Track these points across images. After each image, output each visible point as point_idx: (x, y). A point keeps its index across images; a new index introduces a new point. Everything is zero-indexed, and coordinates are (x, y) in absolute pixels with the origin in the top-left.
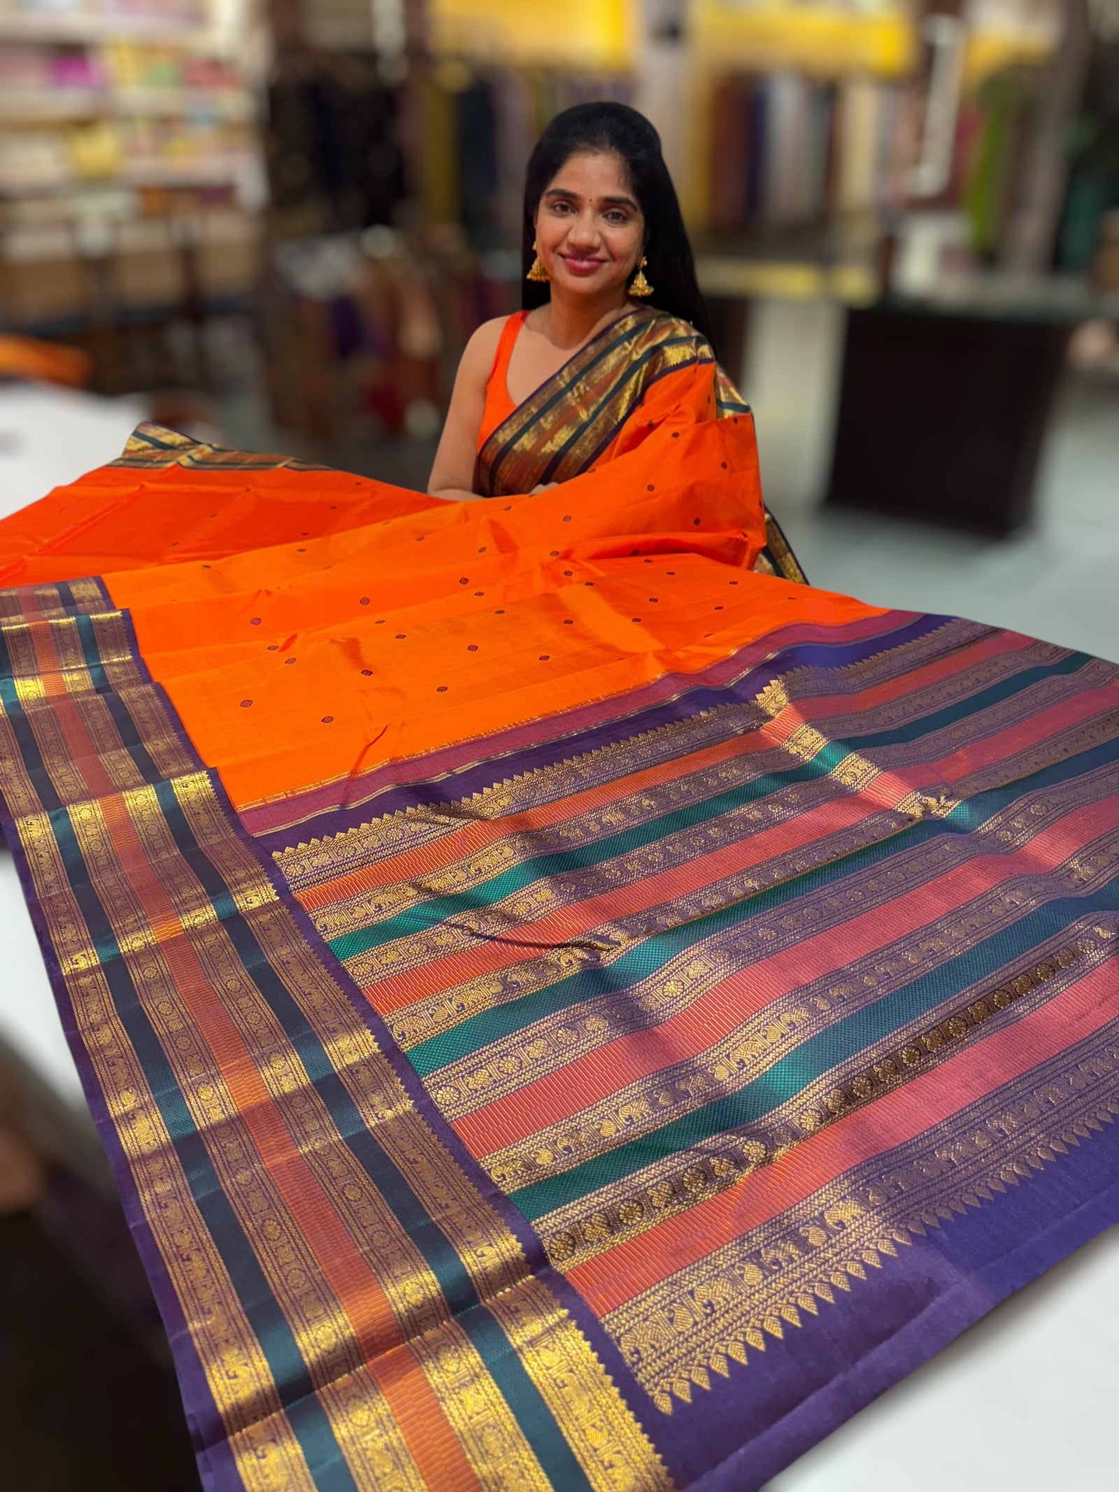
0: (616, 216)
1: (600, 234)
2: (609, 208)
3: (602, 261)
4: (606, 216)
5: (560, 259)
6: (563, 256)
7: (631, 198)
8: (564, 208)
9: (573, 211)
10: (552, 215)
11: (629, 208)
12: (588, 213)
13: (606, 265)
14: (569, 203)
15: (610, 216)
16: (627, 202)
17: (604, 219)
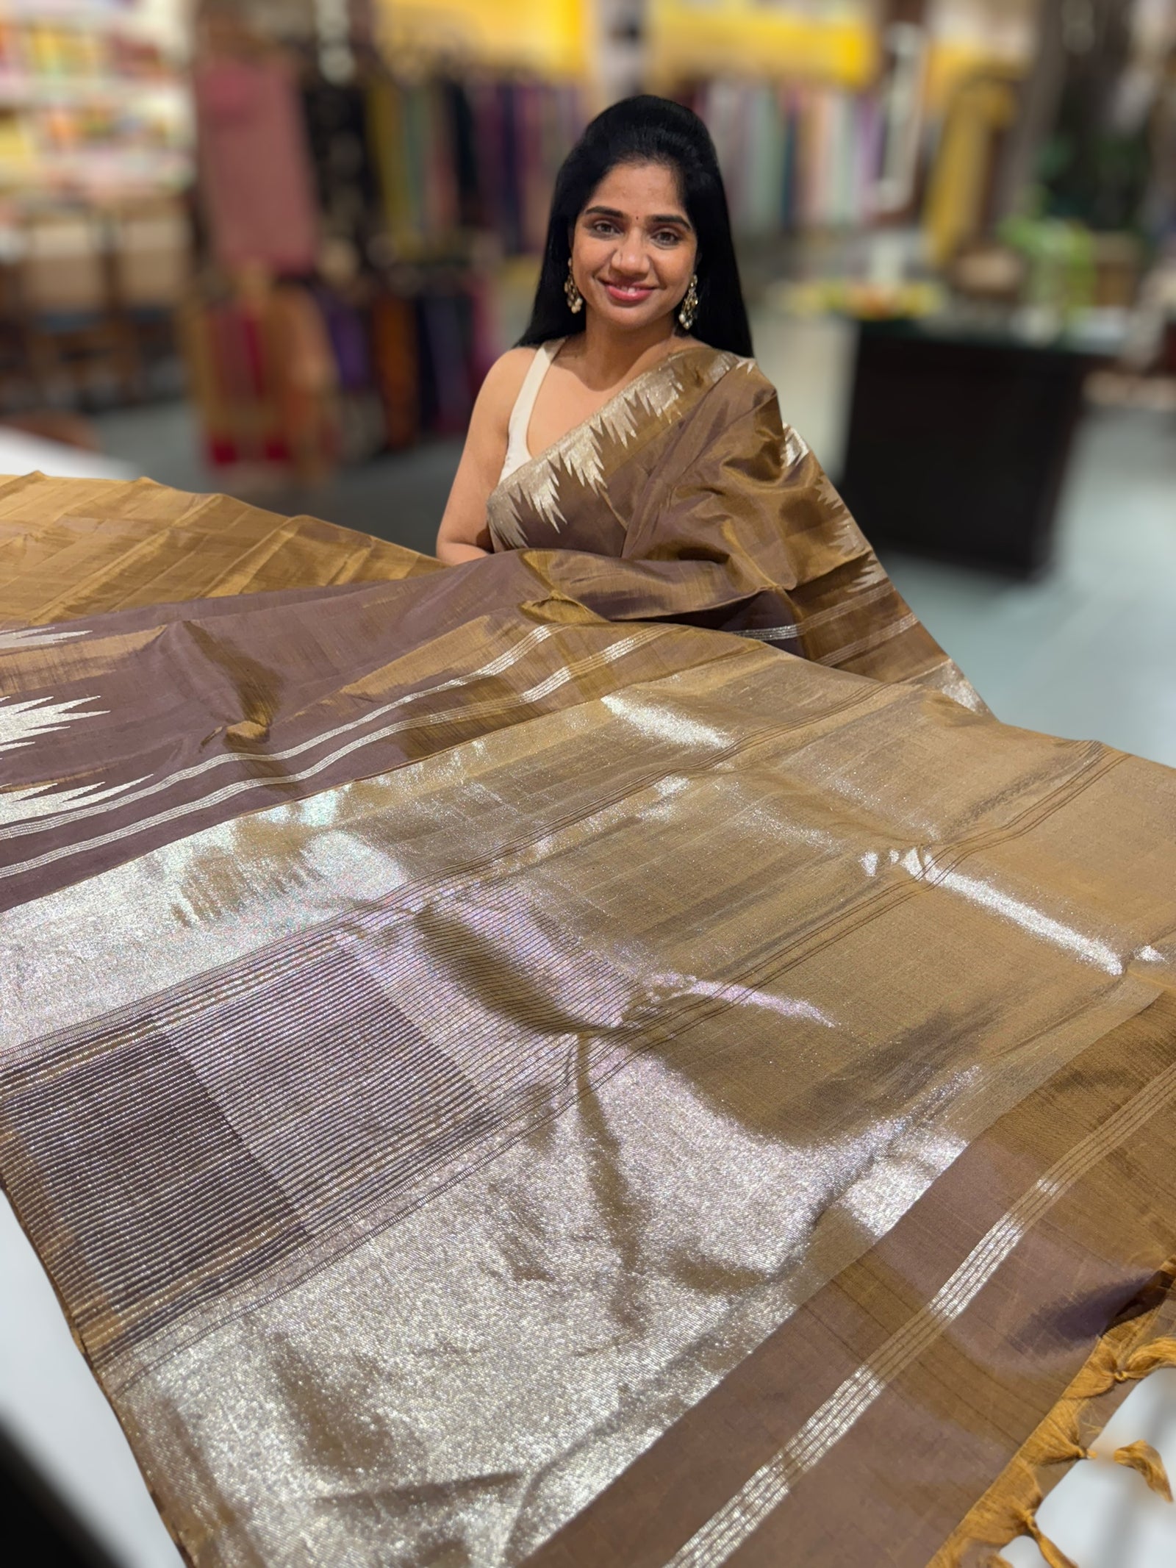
0: (666, 236)
1: (650, 259)
2: (661, 229)
3: (653, 288)
4: (654, 237)
5: (601, 286)
6: (605, 283)
7: (685, 217)
8: (606, 227)
9: (616, 231)
10: (594, 236)
11: (681, 227)
12: (635, 233)
13: (656, 293)
14: (613, 223)
15: (659, 237)
16: (680, 220)
17: (652, 240)
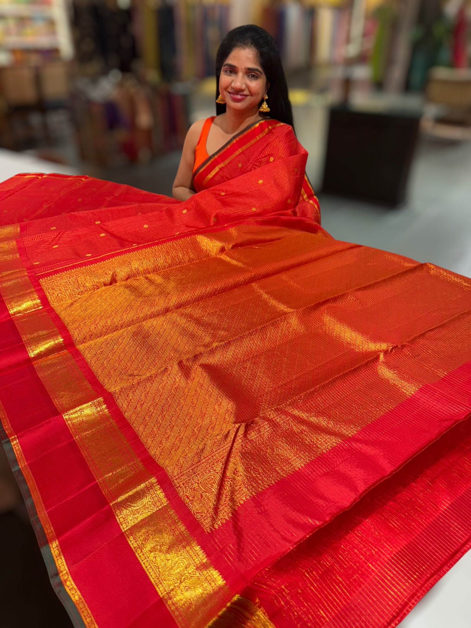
0: (253, 76)
1: (246, 84)
2: (250, 73)
3: (247, 96)
4: (248, 76)
5: (228, 94)
6: (230, 93)
7: (260, 69)
8: (231, 72)
9: (234, 74)
10: (226, 75)
11: (258, 73)
12: (240, 74)
13: (248, 97)
14: (233, 70)
15: (250, 76)
16: (257, 70)
17: (247, 77)
